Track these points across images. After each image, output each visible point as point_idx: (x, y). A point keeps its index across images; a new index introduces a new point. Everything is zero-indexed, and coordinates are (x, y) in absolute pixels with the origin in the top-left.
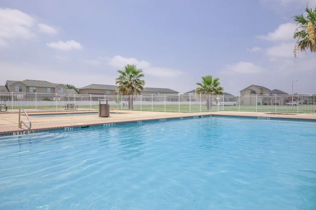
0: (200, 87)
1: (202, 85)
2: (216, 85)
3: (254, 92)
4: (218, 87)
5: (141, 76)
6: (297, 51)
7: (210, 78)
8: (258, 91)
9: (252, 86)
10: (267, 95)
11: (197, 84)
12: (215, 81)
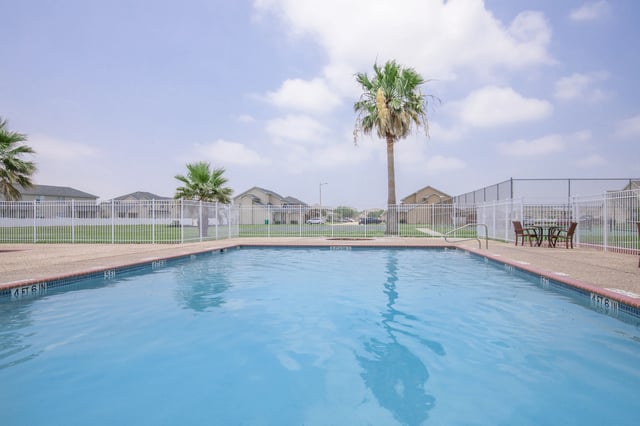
0: (183, 185)
1: (187, 182)
2: (218, 183)
3: (257, 201)
4: (223, 187)
5: (23, 150)
6: (359, 134)
7: (205, 167)
8: (264, 199)
9: (255, 188)
10: (279, 206)
11: (178, 178)
12: (217, 174)
